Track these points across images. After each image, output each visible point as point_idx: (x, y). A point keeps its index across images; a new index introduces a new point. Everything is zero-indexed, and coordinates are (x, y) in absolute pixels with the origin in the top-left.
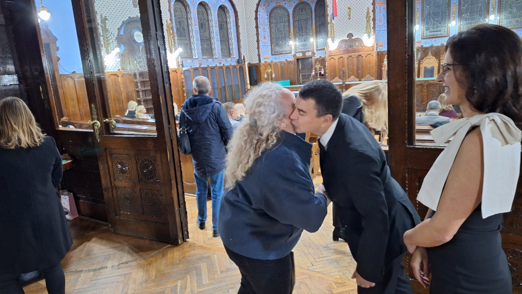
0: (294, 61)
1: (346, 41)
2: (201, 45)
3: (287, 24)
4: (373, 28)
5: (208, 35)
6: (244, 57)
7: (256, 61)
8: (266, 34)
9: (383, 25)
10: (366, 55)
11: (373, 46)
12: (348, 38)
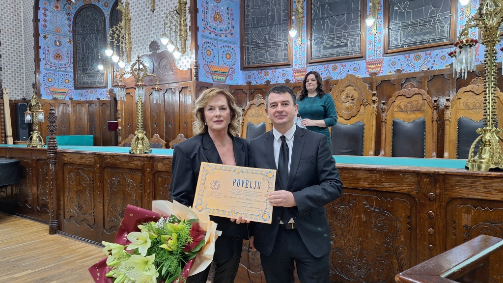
4: (191, 29)
8: (63, 51)
9: (226, 30)
10: (180, 89)
11: (191, 69)
12: (151, 53)
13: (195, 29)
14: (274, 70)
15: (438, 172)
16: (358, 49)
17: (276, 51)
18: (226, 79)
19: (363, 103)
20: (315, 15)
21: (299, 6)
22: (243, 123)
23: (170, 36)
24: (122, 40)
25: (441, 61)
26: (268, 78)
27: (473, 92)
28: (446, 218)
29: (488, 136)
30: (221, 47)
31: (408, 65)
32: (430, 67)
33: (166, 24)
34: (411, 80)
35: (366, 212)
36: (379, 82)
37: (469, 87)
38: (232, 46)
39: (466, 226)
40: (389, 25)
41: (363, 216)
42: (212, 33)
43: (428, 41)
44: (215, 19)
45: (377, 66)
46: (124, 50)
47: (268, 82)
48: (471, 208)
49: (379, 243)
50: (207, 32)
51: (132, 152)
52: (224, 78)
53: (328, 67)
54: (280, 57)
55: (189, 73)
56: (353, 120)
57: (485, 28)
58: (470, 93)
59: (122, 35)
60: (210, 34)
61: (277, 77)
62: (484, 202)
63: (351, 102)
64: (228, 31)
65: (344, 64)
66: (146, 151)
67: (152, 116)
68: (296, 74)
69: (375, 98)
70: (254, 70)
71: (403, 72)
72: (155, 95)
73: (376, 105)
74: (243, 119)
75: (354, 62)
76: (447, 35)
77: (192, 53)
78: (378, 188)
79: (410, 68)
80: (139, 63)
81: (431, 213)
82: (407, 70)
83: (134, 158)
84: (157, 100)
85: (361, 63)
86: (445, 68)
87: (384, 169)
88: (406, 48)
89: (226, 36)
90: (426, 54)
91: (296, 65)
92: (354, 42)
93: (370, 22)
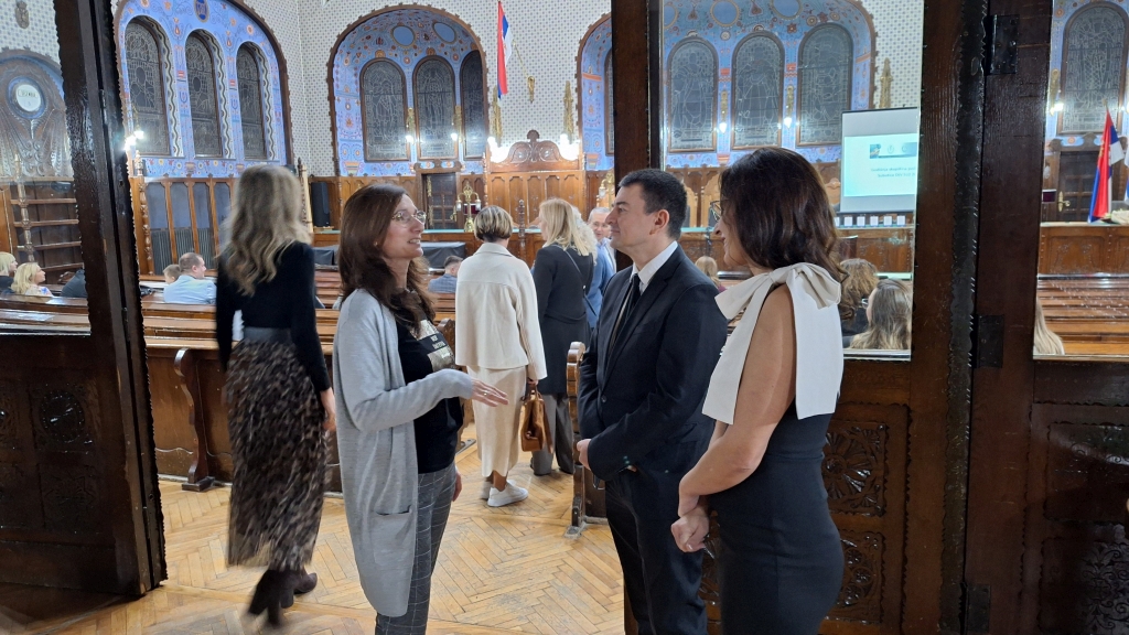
0: (416, 179)
1: (526, 145)
2: (195, 127)
3: (400, 97)
4: (577, 124)
5: (212, 107)
6: (299, 161)
7: (327, 172)
8: (353, 115)
9: (596, 120)
11: (579, 159)
12: (529, 140)
16: (710, 144)
40: (735, 127)
44: (590, 111)
45: (724, 157)
50: (587, 125)
55: (578, 163)
65: (699, 155)
75: (707, 154)
85: (713, 155)
92: (708, 137)
93: (720, 124)
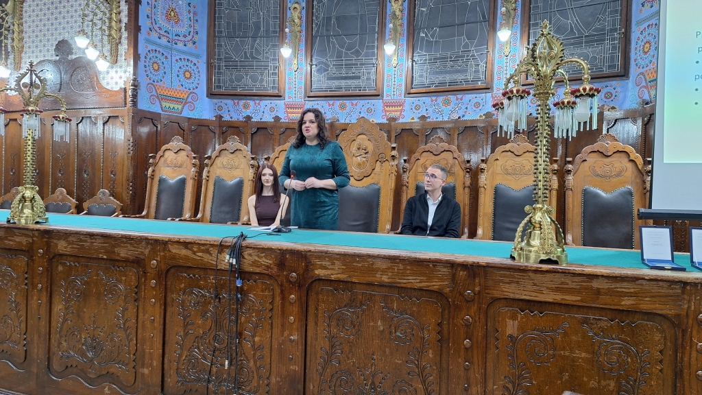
9: (185, 36)
10: (105, 119)
11: (125, 89)
12: (58, 58)
13: (134, 28)
14: (257, 102)
15: (478, 263)
16: (373, 84)
17: (262, 75)
18: (182, 109)
19: (380, 159)
20: (318, 31)
21: (296, 14)
22: (208, 177)
23: (92, 35)
24: (6, 32)
25: (475, 109)
26: (248, 112)
27: (512, 152)
28: (487, 325)
29: (538, 217)
30: (177, 60)
31: (434, 111)
32: (461, 115)
33: (85, 15)
34: (439, 131)
35: (383, 318)
36: (399, 131)
37: (508, 147)
38: (195, 60)
39: (511, 336)
40: (413, 56)
41: (379, 323)
42: (163, 38)
43: (461, 82)
44: (168, 17)
45: (396, 108)
46: (10, 49)
47: (249, 118)
48: (518, 312)
49: (399, 362)
50: (154, 36)
51: (11, 221)
52: (180, 107)
53: (333, 105)
54: (267, 83)
55: (122, 95)
56: (366, 181)
57: (538, 75)
58: (510, 153)
59: (7, 26)
60: (160, 38)
61: (263, 112)
62: (532, 304)
63: (364, 156)
64: (189, 38)
65: (354, 102)
66: (38, 220)
67: (55, 160)
68: (290, 110)
69: (394, 153)
70: (227, 99)
71: (428, 120)
72: (60, 129)
73: (396, 162)
74: (209, 172)
75: (368, 101)
76: (482, 77)
77: (128, 65)
78: (400, 283)
79: (438, 116)
80: (31, 74)
81: (468, 319)
82: (434, 118)
83: (15, 231)
84: (62, 137)
85: (377, 103)
86: (479, 118)
87: (410, 257)
88: (433, 88)
89: (185, 45)
90: (457, 99)
91: (290, 97)
92: (369, 73)
93: (389, 49)
